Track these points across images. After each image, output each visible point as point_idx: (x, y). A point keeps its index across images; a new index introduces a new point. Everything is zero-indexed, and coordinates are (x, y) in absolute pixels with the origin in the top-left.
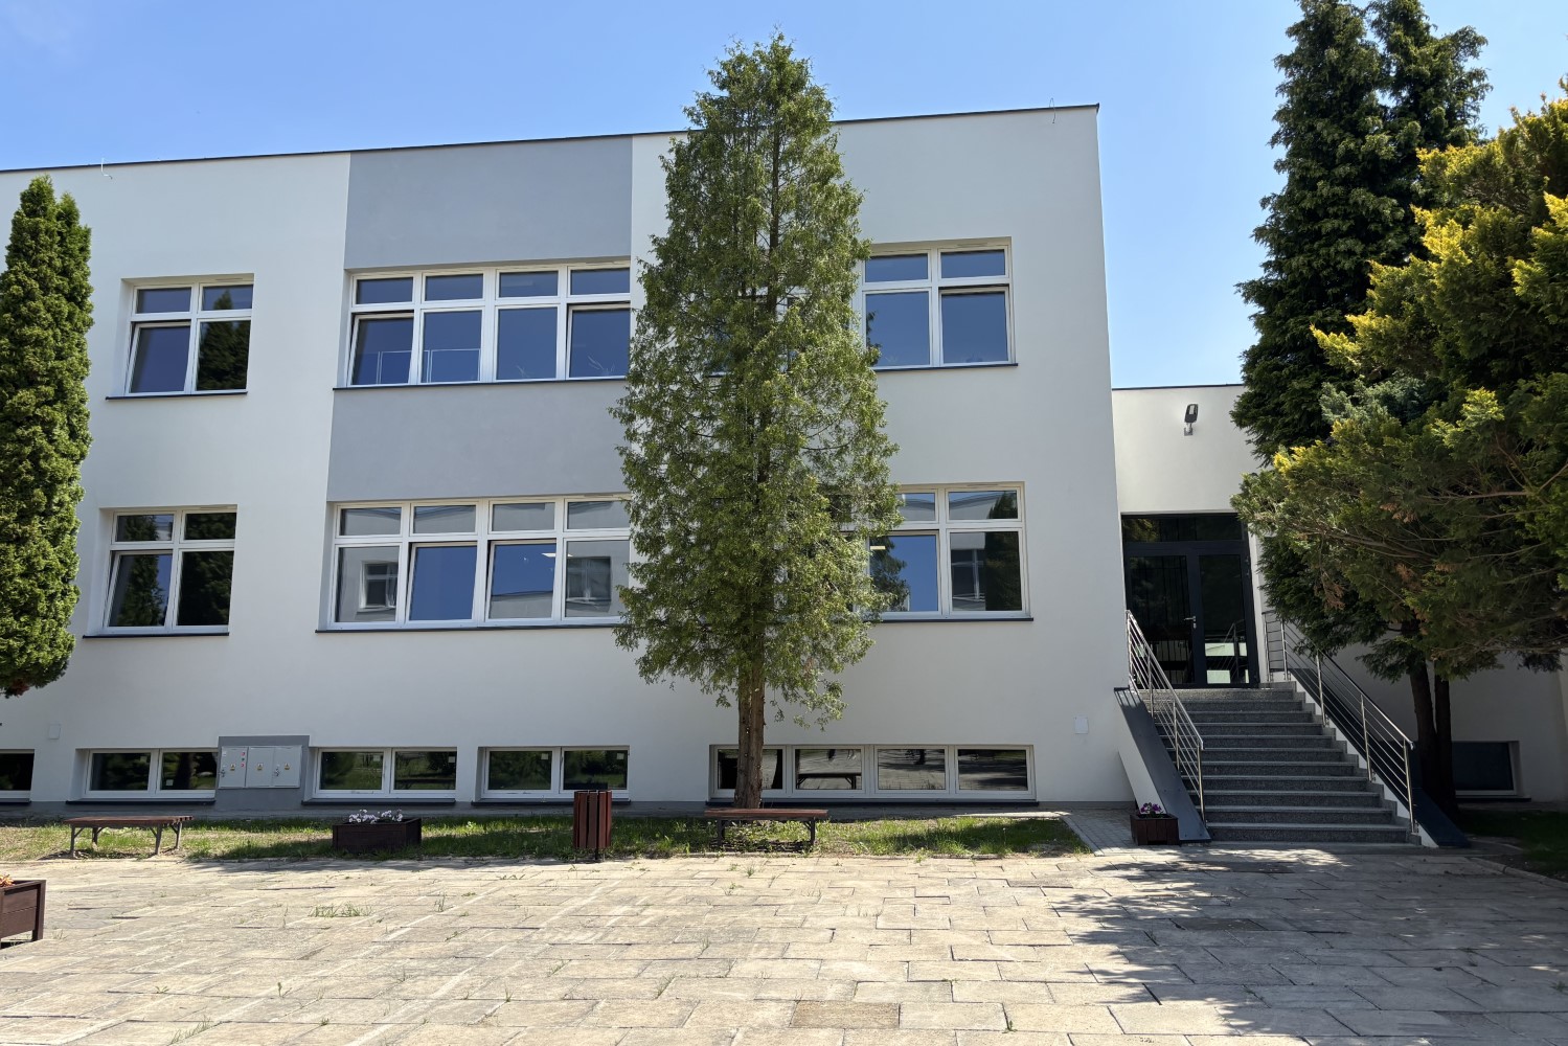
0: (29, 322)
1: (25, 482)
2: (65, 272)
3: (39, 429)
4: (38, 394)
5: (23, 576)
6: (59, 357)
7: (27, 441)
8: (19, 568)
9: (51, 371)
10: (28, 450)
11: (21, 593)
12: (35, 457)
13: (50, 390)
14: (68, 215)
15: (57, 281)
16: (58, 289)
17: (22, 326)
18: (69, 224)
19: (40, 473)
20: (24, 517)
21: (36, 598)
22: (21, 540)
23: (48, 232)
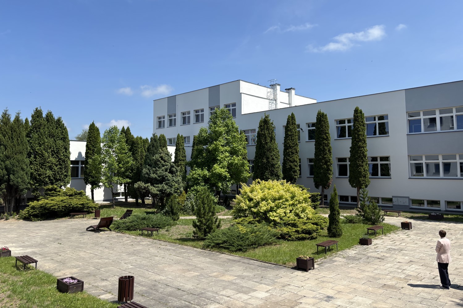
0: (359, 131)
1: (362, 157)
2: (362, 122)
3: (363, 148)
4: (362, 143)
5: (364, 171)
6: (364, 136)
7: (361, 151)
8: (363, 170)
9: (363, 139)
10: (362, 152)
11: (364, 174)
12: (363, 153)
13: (363, 142)
14: (361, 112)
15: (362, 124)
16: (362, 125)
17: (358, 132)
18: (362, 114)
19: (364, 155)
20: (362, 162)
21: (366, 175)
22: (362, 166)
23: (359, 116)
